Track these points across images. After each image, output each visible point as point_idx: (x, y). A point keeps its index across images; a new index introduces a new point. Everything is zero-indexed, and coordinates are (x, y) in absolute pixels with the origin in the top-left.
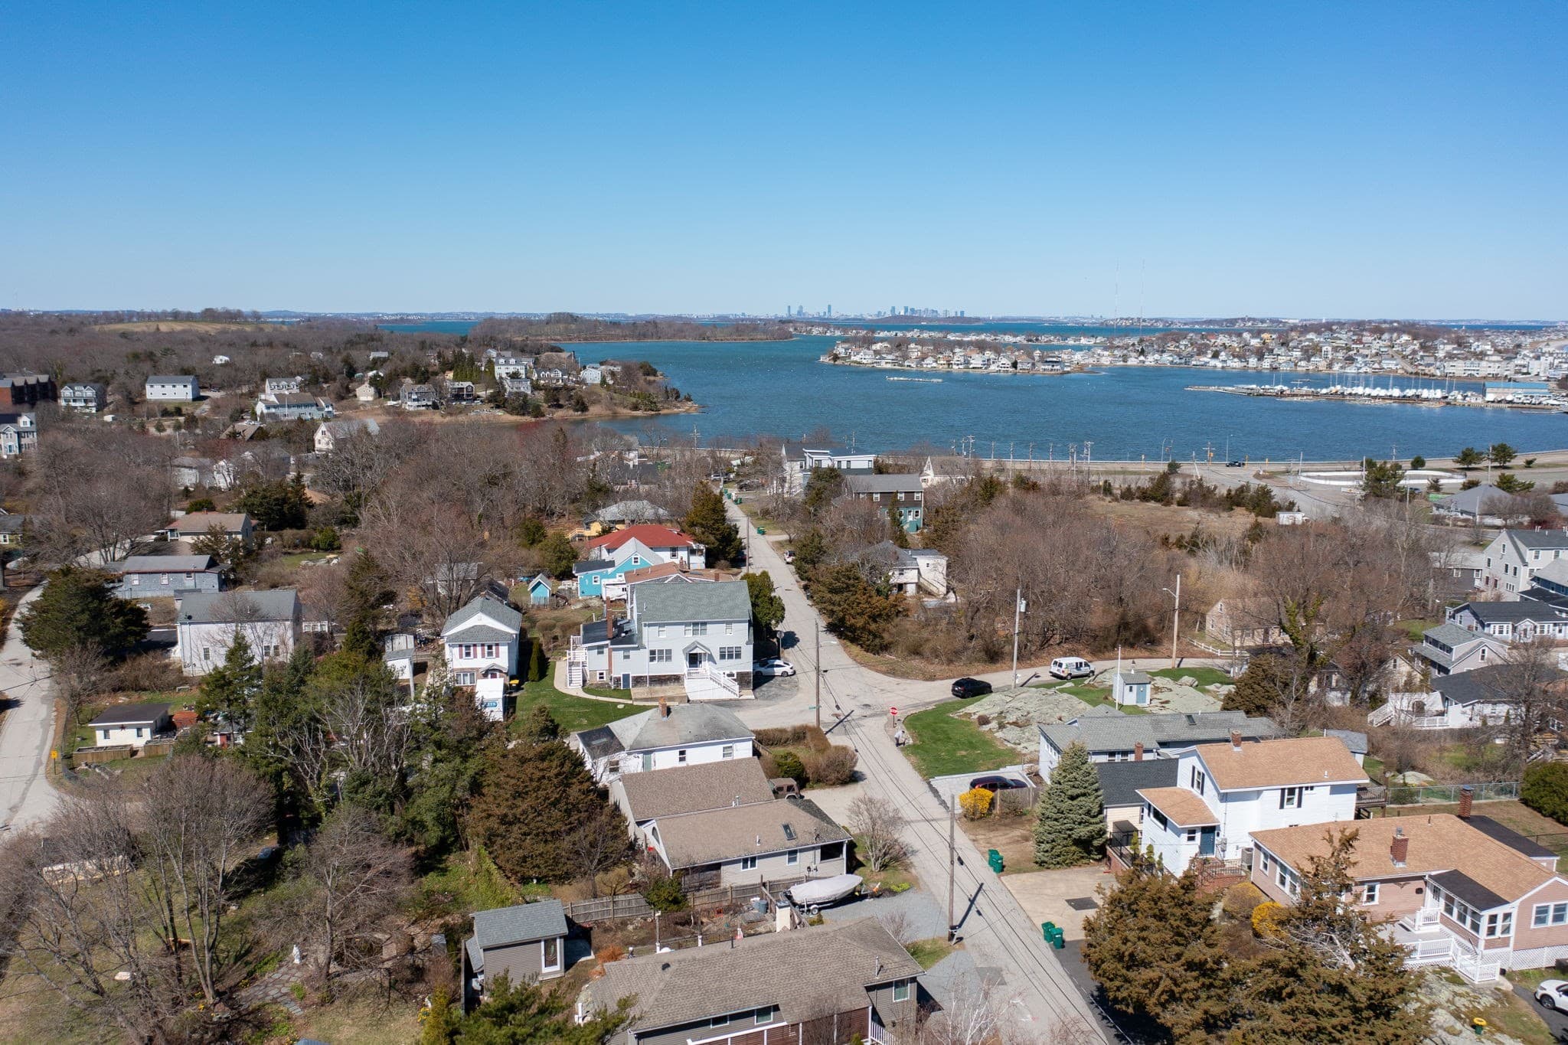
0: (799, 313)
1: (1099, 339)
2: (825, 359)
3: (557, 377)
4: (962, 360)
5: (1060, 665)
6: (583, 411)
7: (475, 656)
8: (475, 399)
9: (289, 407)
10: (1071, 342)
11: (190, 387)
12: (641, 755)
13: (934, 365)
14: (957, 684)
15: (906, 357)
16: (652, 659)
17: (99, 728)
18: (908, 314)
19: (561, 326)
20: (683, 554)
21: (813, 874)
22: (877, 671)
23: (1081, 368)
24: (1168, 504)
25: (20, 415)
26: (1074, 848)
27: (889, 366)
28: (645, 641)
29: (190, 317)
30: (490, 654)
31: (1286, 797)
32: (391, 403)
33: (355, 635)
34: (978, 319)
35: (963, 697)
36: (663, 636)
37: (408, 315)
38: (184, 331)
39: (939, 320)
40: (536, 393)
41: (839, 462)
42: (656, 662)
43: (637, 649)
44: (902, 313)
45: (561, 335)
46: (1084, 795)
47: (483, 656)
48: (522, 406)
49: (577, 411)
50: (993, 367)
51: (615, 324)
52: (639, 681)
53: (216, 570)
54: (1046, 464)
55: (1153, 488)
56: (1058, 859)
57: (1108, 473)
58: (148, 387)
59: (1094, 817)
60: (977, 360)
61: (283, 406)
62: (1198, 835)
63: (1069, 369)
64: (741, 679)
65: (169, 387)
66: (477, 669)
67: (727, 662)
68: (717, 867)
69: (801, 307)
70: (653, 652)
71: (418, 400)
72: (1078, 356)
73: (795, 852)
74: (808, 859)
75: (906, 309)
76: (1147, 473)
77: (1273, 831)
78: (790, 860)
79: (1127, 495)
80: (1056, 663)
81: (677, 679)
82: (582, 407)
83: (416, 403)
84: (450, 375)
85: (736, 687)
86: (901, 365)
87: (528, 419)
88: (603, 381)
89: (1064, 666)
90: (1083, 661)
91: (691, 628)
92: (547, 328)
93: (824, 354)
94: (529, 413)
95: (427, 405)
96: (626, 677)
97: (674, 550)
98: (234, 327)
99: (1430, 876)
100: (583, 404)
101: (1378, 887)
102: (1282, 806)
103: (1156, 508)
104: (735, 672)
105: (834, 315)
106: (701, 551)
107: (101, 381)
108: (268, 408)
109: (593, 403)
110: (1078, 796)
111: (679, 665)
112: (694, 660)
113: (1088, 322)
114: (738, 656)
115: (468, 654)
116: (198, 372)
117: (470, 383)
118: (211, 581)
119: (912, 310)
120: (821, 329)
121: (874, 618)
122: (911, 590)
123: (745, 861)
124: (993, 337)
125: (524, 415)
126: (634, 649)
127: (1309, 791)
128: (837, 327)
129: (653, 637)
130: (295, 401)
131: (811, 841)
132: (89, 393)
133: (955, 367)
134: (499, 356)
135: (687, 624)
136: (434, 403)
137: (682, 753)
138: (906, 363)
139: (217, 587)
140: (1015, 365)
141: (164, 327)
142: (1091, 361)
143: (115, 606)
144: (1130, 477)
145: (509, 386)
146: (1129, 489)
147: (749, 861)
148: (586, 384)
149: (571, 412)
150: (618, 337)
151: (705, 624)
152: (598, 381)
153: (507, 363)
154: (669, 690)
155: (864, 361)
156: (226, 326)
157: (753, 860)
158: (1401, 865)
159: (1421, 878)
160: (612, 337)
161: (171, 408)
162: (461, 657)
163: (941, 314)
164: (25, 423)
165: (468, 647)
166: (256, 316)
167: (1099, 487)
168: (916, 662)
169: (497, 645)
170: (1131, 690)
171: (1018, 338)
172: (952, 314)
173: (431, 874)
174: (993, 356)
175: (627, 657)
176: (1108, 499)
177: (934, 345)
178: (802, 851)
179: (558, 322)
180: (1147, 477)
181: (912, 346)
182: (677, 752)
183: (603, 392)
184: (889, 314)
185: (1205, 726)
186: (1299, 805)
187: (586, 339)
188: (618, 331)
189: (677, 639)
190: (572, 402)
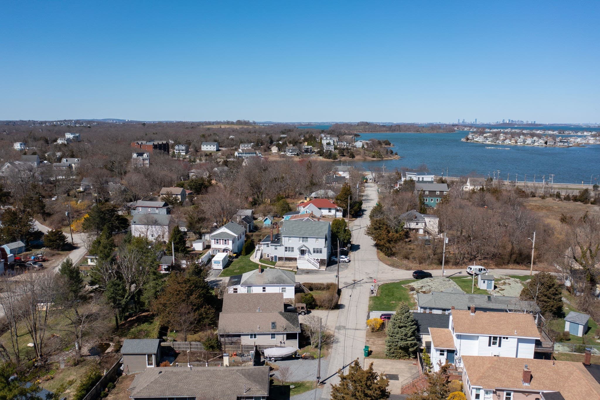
0: (463, 122)
1: (593, 133)
2: (463, 140)
3: (344, 145)
4: (522, 140)
5: (471, 269)
6: (352, 158)
7: (220, 244)
8: (313, 152)
9: (246, 154)
10: (579, 134)
11: (215, 146)
12: (246, 287)
13: (510, 142)
14: (415, 273)
15: (498, 139)
16: (286, 251)
17: (89, 258)
18: (510, 122)
19: (362, 127)
20: (333, 212)
21: (283, 345)
22: (386, 264)
23: (578, 145)
24: (586, 203)
25: (144, 153)
26: (400, 351)
27: (490, 143)
28: (283, 243)
29: (232, 123)
30: (226, 243)
31: (492, 341)
32: (283, 153)
33: (175, 232)
34: (540, 125)
35: (417, 278)
36: (290, 241)
37: (311, 123)
38: (229, 128)
39: (525, 125)
40: (336, 150)
41: (419, 178)
42: (287, 252)
43: (280, 246)
44: (508, 122)
45: (362, 130)
46: (405, 327)
47: (223, 244)
48: (329, 155)
49: (350, 157)
50: (536, 144)
51: (384, 126)
52: (281, 259)
53: (166, 207)
54: (530, 184)
55: (580, 196)
56: (393, 355)
57: (559, 188)
58: (202, 146)
59: (409, 337)
60: (529, 141)
61: (244, 153)
62: (445, 353)
63: (572, 145)
64: (322, 262)
65: (209, 146)
66: (221, 249)
67: (316, 254)
68: (239, 336)
69: (464, 120)
70: (286, 248)
71: (291, 152)
72: (579, 140)
73: (274, 334)
74: (279, 338)
75: (509, 120)
76: (577, 189)
77: (471, 356)
78: (272, 338)
79: (567, 198)
80: (469, 268)
81: (295, 259)
82: (353, 157)
83: (291, 153)
84: (306, 143)
85: (318, 265)
86: (495, 143)
87: (331, 160)
88: (363, 146)
89: (472, 269)
90: (483, 268)
91: (302, 239)
92: (357, 128)
93: (463, 138)
94: (331, 158)
95: (295, 154)
96: (276, 257)
97: (330, 209)
98: (246, 127)
99: (543, 393)
100: (353, 155)
101: (512, 394)
102: (490, 345)
103: (579, 205)
104: (319, 259)
105: (478, 123)
106: (341, 210)
107: (188, 144)
108: (239, 154)
109: (358, 155)
110: (402, 327)
111: (296, 254)
112: (303, 252)
113: (592, 126)
114: (321, 252)
115: (217, 243)
116: (220, 141)
117: (311, 146)
118: (164, 211)
119: (512, 121)
120: (468, 128)
121: (389, 241)
122: (421, 232)
123: (251, 335)
124: (543, 132)
125: (329, 158)
126: (279, 246)
127: (505, 340)
128: (475, 128)
129: (286, 241)
130: (248, 152)
131: (281, 330)
132: (184, 148)
133: (519, 144)
134: (325, 136)
135: (300, 238)
136: (297, 153)
137: (264, 288)
138: (497, 142)
139: (166, 213)
140: (546, 143)
141: (223, 127)
142: (584, 142)
143: (116, 216)
144: (570, 191)
145: (325, 148)
146: (568, 196)
147: (254, 335)
148: (356, 148)
149: (348, 158)
150: (384, 131)
151: (307, 238)
152: (361, 147)
153: (327, 139)
154: (291, 264)
155: (479, 141)
156: (243, 126)
157: (255, 335)
158: (527, 384)
159: (538, 393)
160: (382, 131)
161: (208, 153)
162: (215, 244)
163: (525, 122)
164: (145, 156)
165: (217, 240)
166: (254, 123)
167: (554, 195)
168: (405, 262)
169: (228, 240)
170: (484, 282)
171: (555, 132)
172: (530, 123)
173: (146, 323)
174: (537, 139)
175: (276, 249)
176: (558, 200)
177: (511, 134)
178: (277, 334)
179: (362, 125)
180: (578, 191)
181: (501, 135)
182: (262, 287)
183: (362, 151)
184: (501, 122)
185: (496, 302)
186: (500, 346)
187: (371, 132)
188: (384, 129)
189: (295, 243)
190: (349, 154)
